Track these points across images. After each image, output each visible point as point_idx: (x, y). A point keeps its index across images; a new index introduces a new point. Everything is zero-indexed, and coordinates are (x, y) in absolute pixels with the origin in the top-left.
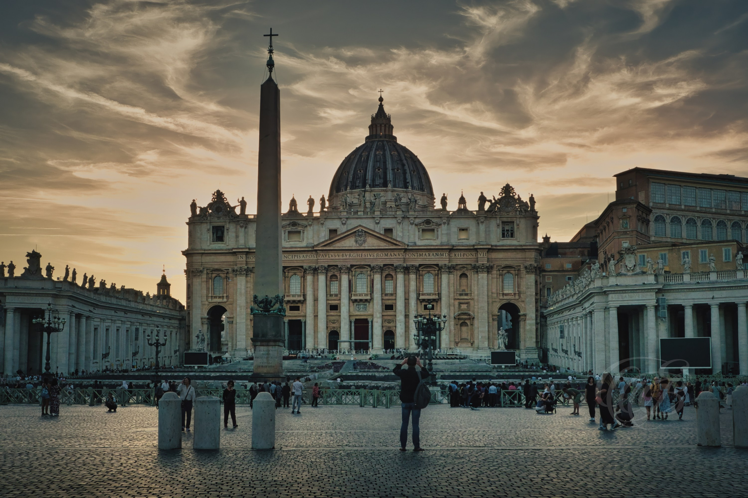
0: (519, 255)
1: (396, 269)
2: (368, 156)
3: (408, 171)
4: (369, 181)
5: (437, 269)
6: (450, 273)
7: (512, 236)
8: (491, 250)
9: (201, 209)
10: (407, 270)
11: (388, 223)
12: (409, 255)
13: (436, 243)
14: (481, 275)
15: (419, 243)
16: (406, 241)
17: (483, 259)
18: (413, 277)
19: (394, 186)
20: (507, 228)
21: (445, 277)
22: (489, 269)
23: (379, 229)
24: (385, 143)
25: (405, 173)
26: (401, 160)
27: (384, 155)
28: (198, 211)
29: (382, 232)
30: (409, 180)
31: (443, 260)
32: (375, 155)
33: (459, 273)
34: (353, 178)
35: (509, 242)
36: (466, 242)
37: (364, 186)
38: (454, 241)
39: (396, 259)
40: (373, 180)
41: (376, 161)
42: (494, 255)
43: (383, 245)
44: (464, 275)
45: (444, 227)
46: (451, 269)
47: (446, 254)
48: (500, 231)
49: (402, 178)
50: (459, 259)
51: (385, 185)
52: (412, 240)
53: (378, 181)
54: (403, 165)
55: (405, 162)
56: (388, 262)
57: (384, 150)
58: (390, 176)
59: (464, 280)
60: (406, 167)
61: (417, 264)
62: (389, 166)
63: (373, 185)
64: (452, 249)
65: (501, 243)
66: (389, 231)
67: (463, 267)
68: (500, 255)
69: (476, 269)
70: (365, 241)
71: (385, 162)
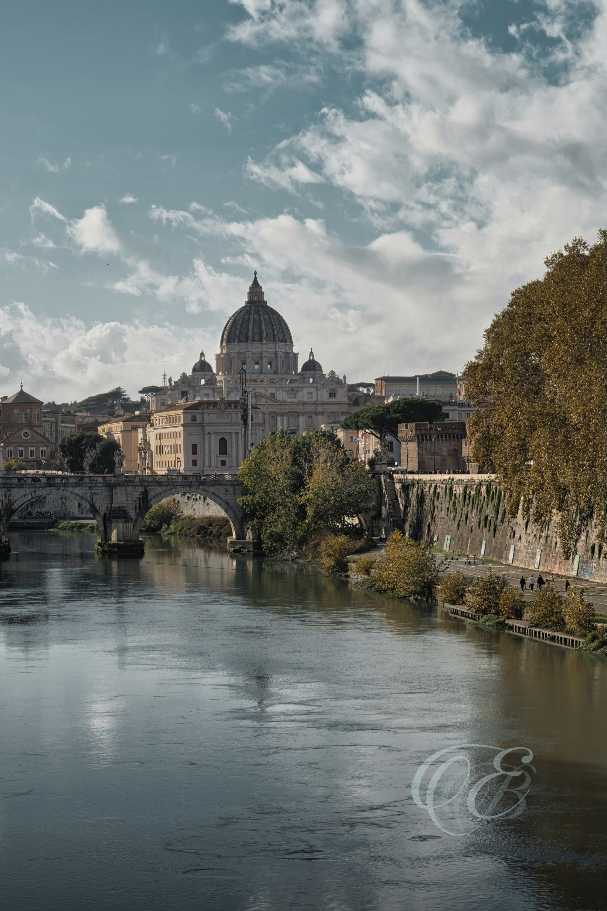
0: (338, 407)
1: (276, 414)
2: (249, 319)
3: (276, 330)
4: (250, 338)
5: (298, 414)
6: (303, 415)
7: (335, 396)
8: (325, 404)
9: (175, 382)
10: (282, 415)
11: (272, 391)
12: (283, 407)
13: (296, 400)
14: (319, 417)
15: (288, 400)
16: (281, 399)
17: (320, 409)
18: (285, 418)
19: (267, 341)
20: (332, 392)
21: (301, 419)
22: (323, 414)
23: (268, 394)
24: (260, 308)
25: (274, 331)
26: (271, 322)
27: (260, 319)
28: (173, 383)
29: (269, 395)
30: (276, 336)
31: (300, 409)
32: (254, 318)
33: (308, 416)
34: (239, 334)
35: (333, 399)
36: (311, 400)
37: (247, 342)
38: (305, 399)
39: (277, 409)
40: (253, 337)
41: (254, 323)
42: (325, 407)
43: (270, 402)
44: (310, 417)
45: (300, 393)
46: (304, 414)
47: (301, 407)
48: (328, 394)
49: (272, 336)
50: (309, 408)
51: (261, 340)
52: (284, 399)
53: (257, 338)
54: (273, 326)
55: (274, 323)
56: (273, 411)
57: (260, 315)
58: (264, 335)
59: (310, 419)
60: (275, 327)
61: (287, 411)
62: (264, 327)
63: (253, 341)
64: (304, 404)
65: (328, 400)
66: (273, 395)
67: (310, 412)
68: (328, 406)
69: (317, 414)
70: (261, 400)
71: (260, 324)
